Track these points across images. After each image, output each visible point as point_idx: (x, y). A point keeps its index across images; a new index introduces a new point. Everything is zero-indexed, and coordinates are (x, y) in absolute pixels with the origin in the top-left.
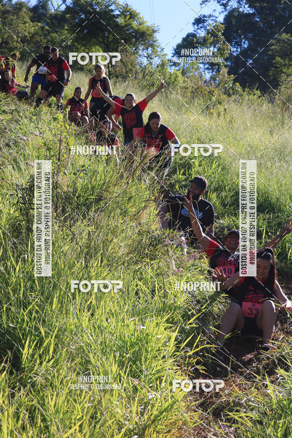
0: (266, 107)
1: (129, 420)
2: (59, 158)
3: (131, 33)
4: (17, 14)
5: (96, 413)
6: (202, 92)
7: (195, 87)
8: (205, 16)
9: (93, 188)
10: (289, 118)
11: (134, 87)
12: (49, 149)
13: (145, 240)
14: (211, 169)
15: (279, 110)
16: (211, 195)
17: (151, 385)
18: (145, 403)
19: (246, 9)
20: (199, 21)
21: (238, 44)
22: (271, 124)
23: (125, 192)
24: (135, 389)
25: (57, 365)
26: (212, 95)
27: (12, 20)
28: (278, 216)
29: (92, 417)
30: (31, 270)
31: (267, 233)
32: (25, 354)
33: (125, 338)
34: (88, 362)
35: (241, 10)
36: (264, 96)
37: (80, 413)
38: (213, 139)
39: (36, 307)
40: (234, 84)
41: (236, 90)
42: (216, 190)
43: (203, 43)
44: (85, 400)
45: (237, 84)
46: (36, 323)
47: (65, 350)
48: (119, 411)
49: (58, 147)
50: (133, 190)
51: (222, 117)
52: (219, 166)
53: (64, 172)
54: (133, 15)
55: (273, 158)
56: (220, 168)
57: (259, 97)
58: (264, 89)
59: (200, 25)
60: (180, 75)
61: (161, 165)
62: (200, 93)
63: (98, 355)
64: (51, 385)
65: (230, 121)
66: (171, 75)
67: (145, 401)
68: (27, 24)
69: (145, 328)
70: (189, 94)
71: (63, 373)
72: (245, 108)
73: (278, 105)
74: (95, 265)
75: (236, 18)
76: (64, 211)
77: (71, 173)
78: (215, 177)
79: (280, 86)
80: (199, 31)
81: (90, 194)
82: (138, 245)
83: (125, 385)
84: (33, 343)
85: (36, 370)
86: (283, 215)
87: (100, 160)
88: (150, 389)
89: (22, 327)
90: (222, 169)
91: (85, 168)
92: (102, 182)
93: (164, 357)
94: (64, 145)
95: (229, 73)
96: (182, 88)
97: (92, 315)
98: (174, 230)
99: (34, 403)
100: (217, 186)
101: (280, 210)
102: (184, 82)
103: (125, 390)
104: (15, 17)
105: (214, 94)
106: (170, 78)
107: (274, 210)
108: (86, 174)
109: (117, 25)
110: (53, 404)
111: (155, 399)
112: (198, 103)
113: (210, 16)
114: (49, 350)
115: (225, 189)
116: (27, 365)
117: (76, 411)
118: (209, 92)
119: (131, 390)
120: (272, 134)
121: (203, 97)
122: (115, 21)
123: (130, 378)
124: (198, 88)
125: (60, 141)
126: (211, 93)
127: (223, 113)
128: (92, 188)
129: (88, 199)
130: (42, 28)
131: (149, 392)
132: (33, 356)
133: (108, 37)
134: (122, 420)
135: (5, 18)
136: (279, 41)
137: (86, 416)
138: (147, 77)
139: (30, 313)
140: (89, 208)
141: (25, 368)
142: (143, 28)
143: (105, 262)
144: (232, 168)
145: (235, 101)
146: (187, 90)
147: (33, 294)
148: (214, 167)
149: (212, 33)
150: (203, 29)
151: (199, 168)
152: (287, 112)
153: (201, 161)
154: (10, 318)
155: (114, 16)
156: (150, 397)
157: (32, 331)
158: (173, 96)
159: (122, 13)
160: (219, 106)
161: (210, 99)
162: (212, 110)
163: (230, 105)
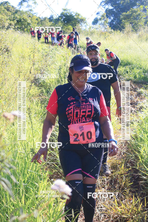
0: (122, 35)
3: (79, 20)
4: (45, 21)
8: (99, 12)
12: (63, 57)
15: (126, 35)
19: (111, 8)
20: (98, 14)
21: (110, 18)
22: (125, 39)
27: (44, 23)
31: (130, 71)
35: (109, 8)
43: (100, 19)
51: (110, 40)
54: (79, 15)
57: (120, 32)
58: (121, 30)
59: (98, 15)
65: (113, 41)
68: (48, 23)
70: (99, 35)
72: (116, 36)
75: (108, 11)
79: (125, 28)
80: (98, 16)
94: (67, 55)
95: (110, 27)
101: (132, 64)
104: (44, 22)
109: (75, 19)
112: (102, 37)
113: (101, 11)
118: (105, 33)
122: (74, 18)
125: (66, 54)
127: (110, 39)
130: (53, 23)
133: (73, 22)
135: (42, 22)
136: (123, 15)
142: (82, 18)
145: (113, 35)
149: (103, 16)
150: (99, 16)
155: (73, 16)
158: (95, 36)
159: (76, 15)
160: (109, 37)
161: (105, 35)
162: (107, 39)
163: (112, 36)
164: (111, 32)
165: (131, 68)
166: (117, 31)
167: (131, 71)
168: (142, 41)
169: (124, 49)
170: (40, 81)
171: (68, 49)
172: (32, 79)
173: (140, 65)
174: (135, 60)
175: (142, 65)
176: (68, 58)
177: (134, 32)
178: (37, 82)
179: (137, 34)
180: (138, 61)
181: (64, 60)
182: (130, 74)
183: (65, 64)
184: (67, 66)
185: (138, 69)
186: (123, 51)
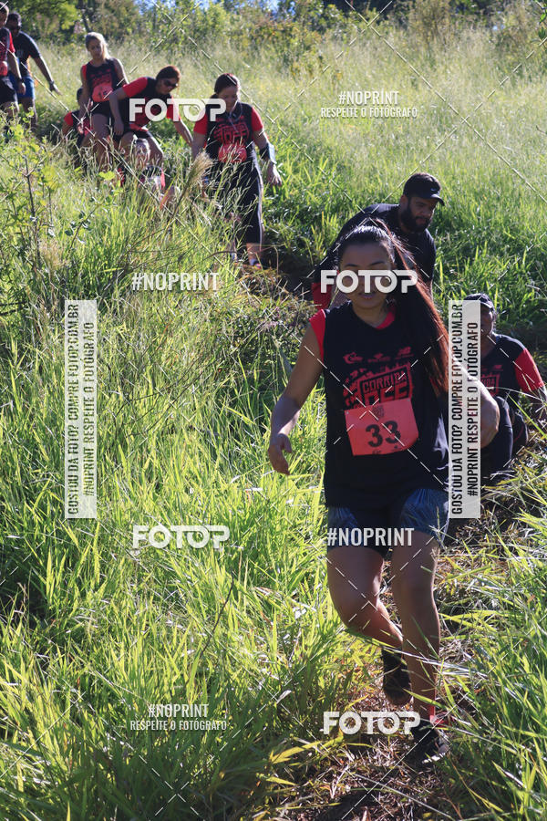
0: (394, 38)
1: (268, 665)
2: (32, 209)
5: (205, 664)
6: (270, 35)
7: (256, 27)
9: (108, 253)
10: (441, 49)
11: (140, 50)
12: (11, 197)
13: (227, 330)
14: (317, 173)
15: (419, 40)
16: (327, 223)
17: (294, 593)
18: (291, 628)
23: (169, 248)
24: (268, 607)
25: (113, 593)
26: (290, 35)
28: (460, 236)
29: (199, 675)
30: (25, 428)
31: (446, 270)
32: (50, 584)
33: (228, 517)
34: (171, 574)
36: (386, 19)
37: (176, 670)
38: (310, 117)
39: (52, 494)
40: (325, 7)
41: (332, 18)
42: (335, 210)
44: (181, 645)
45: (331, 6)
46: (57, 524)
47: (122, 562)
48: (247, 652)
49: (27, 190)
50: (183, 241)
51: (316, 73)
52: (331, 165)
53: (48, 234)
55: (429, 130)
56: (334, 168)
57: (378, 22)
58: (383, 6)
60: (222, 11)
61: (226, 184)
62: (266, 36)
63: (185, 559)
64: (110, 631)
65: (334, 77)
66: (205, 13)
67: (290, 624)
69: (260, 490)
70: (246, 44)
71: (129, 605)
72: (356, 49)
73: (415, 30)
74: (143, 393)
77: (61, 233)
78: (328, 188)
81: (105, 265)
82: (215, 341)
83: (246, 603)
84: (59, 562)
85: (77, 610)
86: (468, 232)
87: (111, 197)
88: (294, 601)
89: (32, 535)
90: (338, 170)
91: (85, 218)
92: (122, 238)
93: (307, 538)
94: (34, 182)
96: (232, 34)
97: (158, 487)
98: (276, 299)
99: (86, 670)
100: (335, 203)
101: (461, 224)
102: (232, 23)
103: (248, 612)
105: (293, 34)
106: (204, 21)
107: (450, 226)
108: (89, 229)
110: (122, 664)
111: (307, 616)
112: (266, 57)
114: (92, 568)
115: (351, 206)
116: (57, 604)
117: (169, 670)
118: (283, 31)
119: (260, 608)
120: (416, 85)
121: (274, 42)
123: (253, 589)
124: (261, 28)
126: (287, 32)
127: (317, 65)
128: (105, 252)
129: (102, 275)
131: (293, 606)
132: (65, 585)
134: (255, 667)
137: (189, 675)
138: (161, 27)
139: (43, 507)
141: (54, 609)
143: (161, 384)
144: (357, 165)
145: (335, 38)
146: (241, 37)
147: (40, 471)
148: (322, 168)
151: (294, 177)
152: (435, 39)
153: (295, 164)
154: (7, 525)
156: (298, 615)
157: (53, 540)
158: (218, 53)
161: (288, 45)
162: (296, 65)
163: (327, 47)
164: (324, 23)
165: (455, 249)
166: (359, 11)
167: (452, 271)
168: (520, 74)
173: (514, 230)
174: (478, 196)
175: (527, 224)
176: (44, 203)
177: (471, 18)
179: (489, 26)
180: (495, 202)
181: (15, 217)
182: (448, 289)
185: (502, 255)
186: (401, 142)
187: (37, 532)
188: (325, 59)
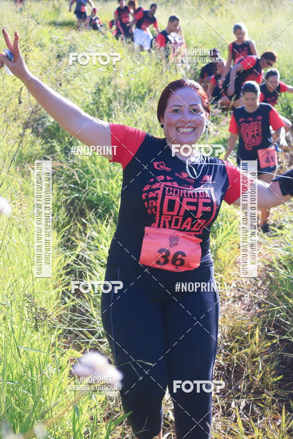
9: (143, 84)
10: (275, 8)
22: (262, 15)
51: (224, 16)
65: (232, 18)
72: (241, 6)
76: (125, 104)
77: (125, 76)
81: (141, 89)
91: (134, 70)
92: (148, 78)
108: (135, 75)
127: (224, 13)
129: (140, 93)
140: (142, 98)
152: (272, 4)
160: (221, 8)
161: (213, 4)
162: (216, 12)
163: (229, 6)
169: (260, 40)
170: (48, 124)
171: (116, 41)
172: (26, 117)
174: (288, 67)
178: (38, 125)
181: (107, 68)
183: (110, 78)
184: (116, 85)
187: (114, 191)
188: (228, 11)
